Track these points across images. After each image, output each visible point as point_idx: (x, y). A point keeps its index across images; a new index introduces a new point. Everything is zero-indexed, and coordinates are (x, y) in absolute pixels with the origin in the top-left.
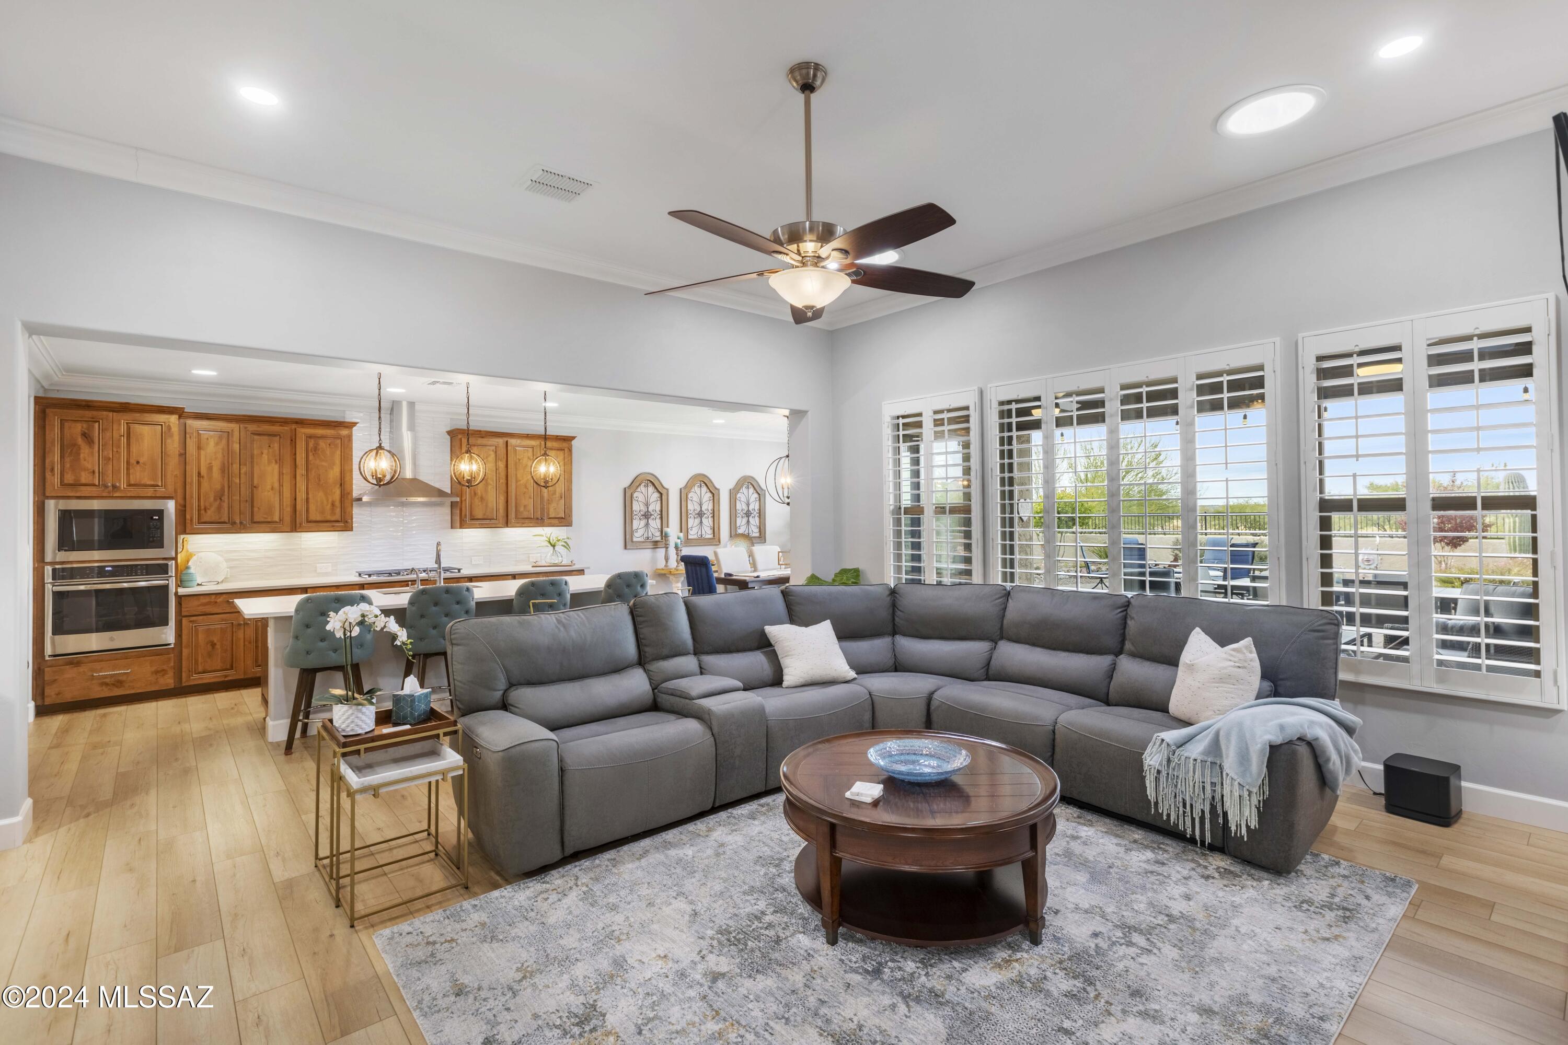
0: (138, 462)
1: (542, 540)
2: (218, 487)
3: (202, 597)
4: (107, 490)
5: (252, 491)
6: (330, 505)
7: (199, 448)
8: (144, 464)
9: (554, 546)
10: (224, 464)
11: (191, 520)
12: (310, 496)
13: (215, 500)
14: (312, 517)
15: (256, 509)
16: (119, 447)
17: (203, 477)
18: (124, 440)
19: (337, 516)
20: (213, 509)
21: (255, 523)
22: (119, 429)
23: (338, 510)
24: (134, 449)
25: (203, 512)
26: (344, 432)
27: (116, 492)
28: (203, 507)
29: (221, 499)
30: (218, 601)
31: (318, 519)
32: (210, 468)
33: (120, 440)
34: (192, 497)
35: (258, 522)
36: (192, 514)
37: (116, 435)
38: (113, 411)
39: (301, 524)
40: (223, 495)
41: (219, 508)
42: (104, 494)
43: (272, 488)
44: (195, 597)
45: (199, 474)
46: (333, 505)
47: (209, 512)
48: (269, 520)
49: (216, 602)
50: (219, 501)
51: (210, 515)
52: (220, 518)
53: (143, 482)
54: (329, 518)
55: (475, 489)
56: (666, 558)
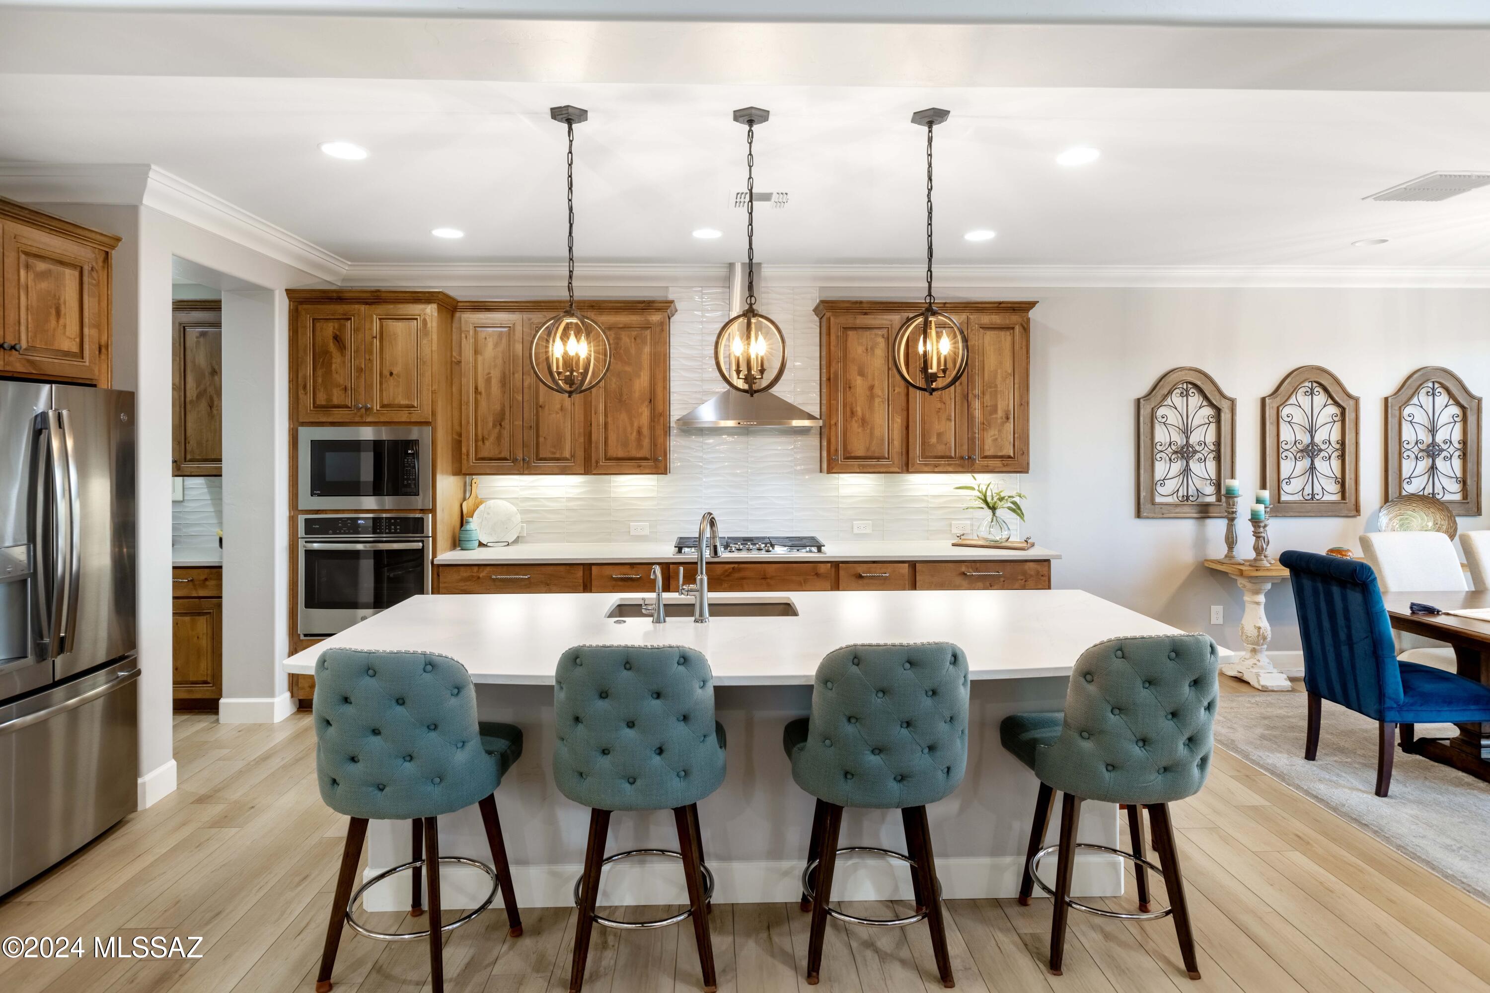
0: (391, 374)
1: (971, 498)
2: (498, 407)
3: (462, 568)
4: (359, 414)
5: (537, 414)
6: (635, 434)
7: (476, 352)
8: (398, 376)
9: (993, 509)
10: (504, 373)
11: (468, 455)
12: (610, 420)
13: (494, 426)
14: (612, 453)
15: (541, 440)
16: (371, 353)
17: (480, 393)
18: (376, 342)
19: (645, 452)
20: (492, 438)
21: (541, 459)
22: (371, 329)
23: (646, 442)
24: (387, 356)
25: (480, 443)
26: (655, 318)
27: (368, 415)
28: (480, 437)
29: (500, 425)
30: (481, 576)
31: (621, 454)
32: (488, 381)
33: (372, 344)
34: (468, 423)
35: (545, 459)
36: (468, 446)
37: (368, 338)
38: (367, 304)
39: (597, 462)
40: (503, 419)
41: (499, 438)
42: (357, 419)
43: (562, 409)
44: (455, 568)
45: (476, 388)
46: (639, 432)
47: (487, 443)
48: (557, 456)
49: (479, 578)
50: (498, 427)
51: (488, 449)
52: (500, 453)
53: (396, 402)
54: (634, 453)
55: (852, 404)
56: (1231, 541)
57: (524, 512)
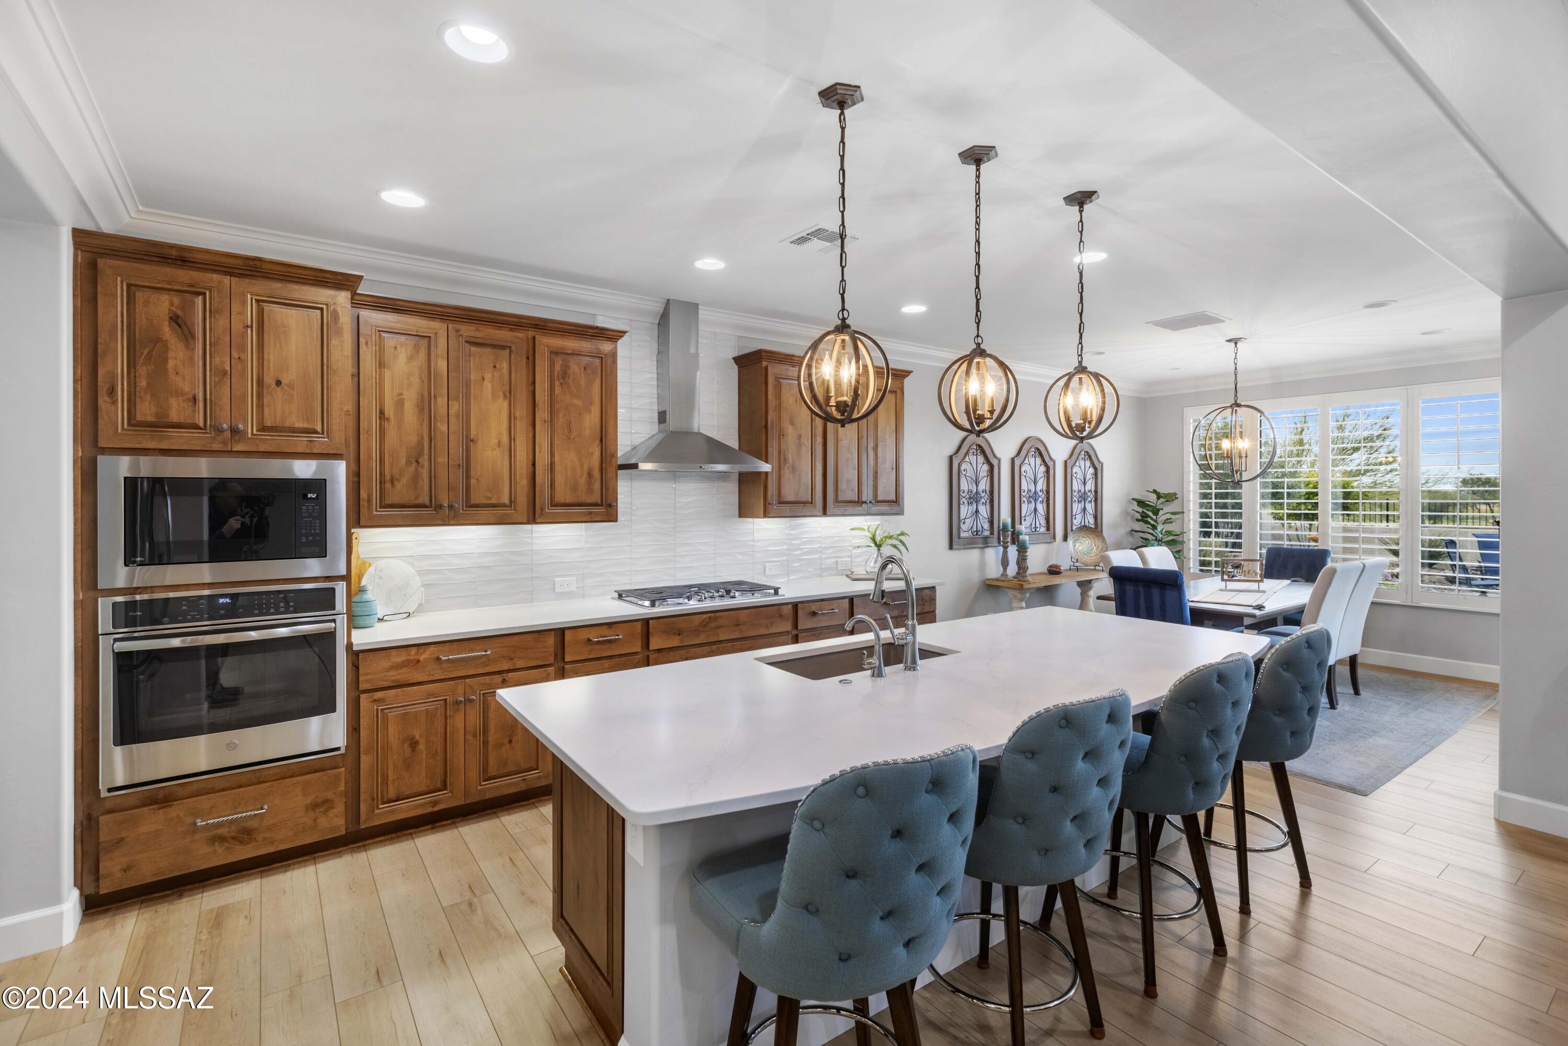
0: (279, 383)
1: (863, 539)
2: (413, 439)
3: (394, 652)
4: (220, 438)
5: (468, 450)
6: (585, 476)
7: (381, 365)
8: (291, 386)
9: (879, 546)
10: (422, 395)
11: (369, 501)
12: (557, 459)
13: (408, 463)
14: (559, 498)
15: (473, 481)
16: (242, 348)
17: (388, 420)
18: (252, 336)
19: (596, 497)
20: (405, 480)
21: (472, 506)
22: (242, 313)
23: (597, 486)
24: (271, 355)
25: (388, 485)
26: (606, 347)
27: (238, 441)
28: (388, 477)
29: (417, 462)
30: (422, 658)
31: (569, 499)
32: (400, 403)
33: (244, 335)
34: (370, 458)
35: (477, 506)
36: (370, 489)
37: (237, 326)
38: (231, 274)
39: (542, 509)
40: (420, 454)
41: (416, 478)
42: (216, 447)
43: (499, 444)
44: (383, 653)
45: (382, 413)
46: (590, 475)
47: (398, 486)
48: (494, 501)
49: (418, 661)
50: (414, 464)
51: (399, 492)
52: (417, 498)
53: (287, 424)
54: (584, 498)
55: (785, 452)
56: (1005, 563)
57: (421, 573)
